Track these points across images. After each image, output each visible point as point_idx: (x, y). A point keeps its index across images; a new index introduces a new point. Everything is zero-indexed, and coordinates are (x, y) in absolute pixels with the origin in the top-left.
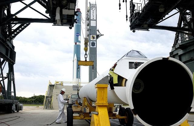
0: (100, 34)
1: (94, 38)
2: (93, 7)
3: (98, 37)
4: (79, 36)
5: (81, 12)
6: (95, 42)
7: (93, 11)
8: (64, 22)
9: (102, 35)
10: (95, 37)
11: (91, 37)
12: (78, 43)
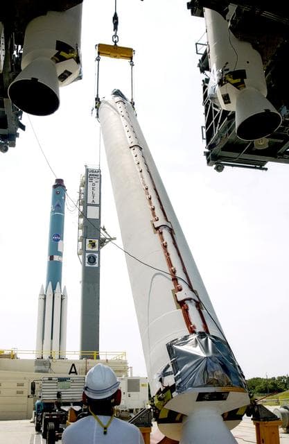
0: (108, 237)
1: (93, 245)
2: (93, 175)
3: (102, 242)
4: (60, 242)
5: (64, 187)
6: (97, 255)
7: (94, 185)
9: (111, 239)
10: (97, 243)
11: (88, 243)
12: (56, 258)
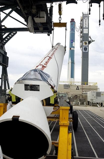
0: (92, 40)
1: (86, 44)
2: (85, 16)
3: (90, 42)
4: (73, 43)
5: (75, 22)
6: (87, 47)
7: (86, 20)
8: (41, 30)
9: (93, 41)
11: (84, 43)
12: (72, 49)
